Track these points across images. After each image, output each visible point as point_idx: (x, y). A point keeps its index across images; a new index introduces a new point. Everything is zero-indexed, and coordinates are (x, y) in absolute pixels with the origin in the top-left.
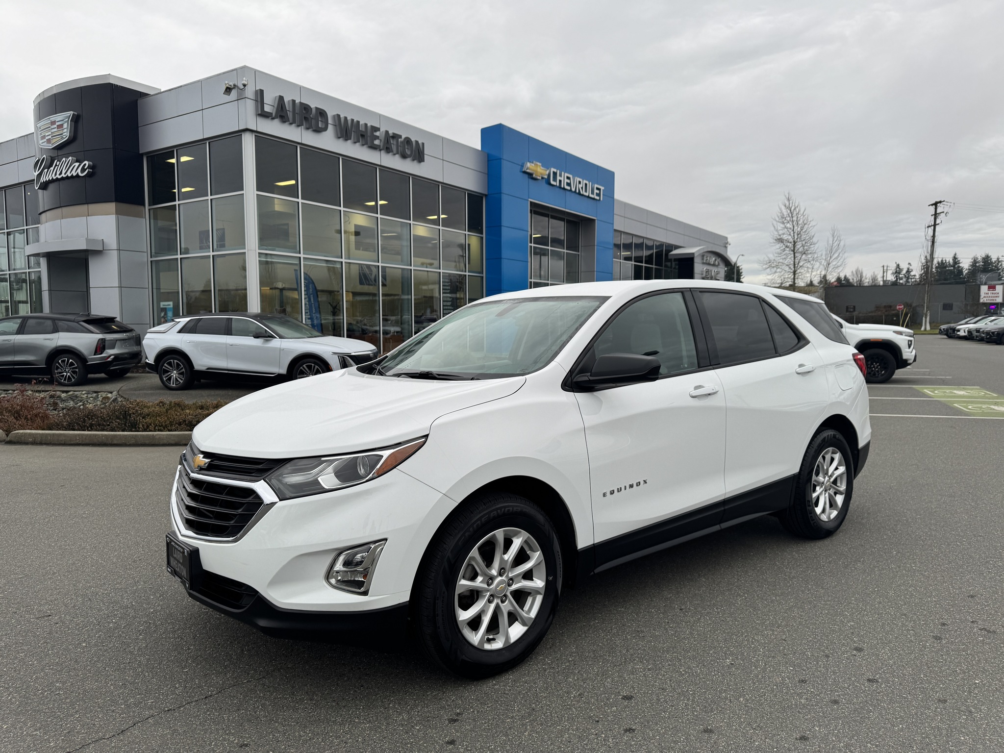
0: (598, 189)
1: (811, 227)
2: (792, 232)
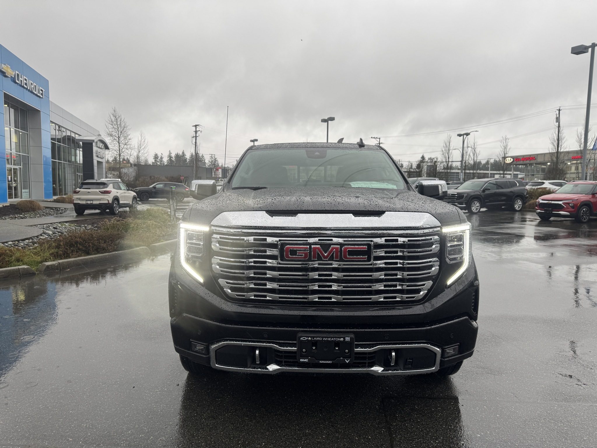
0: (41, 90)
1: (129, 129)
2: (117, 131)
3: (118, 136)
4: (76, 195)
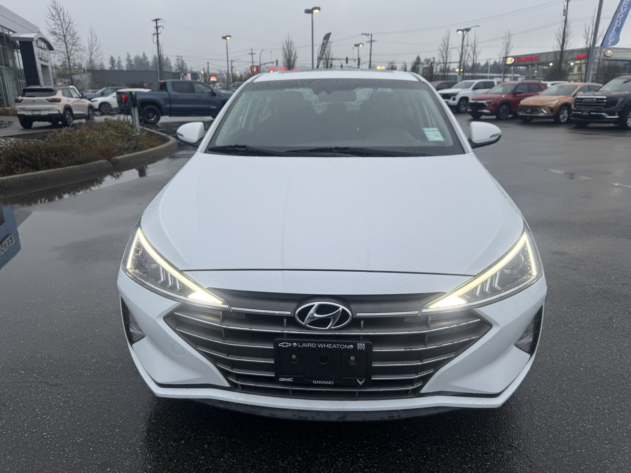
1: (75, 25)
2: (61, 28)
3: (62, 34)
4: (19, 105)
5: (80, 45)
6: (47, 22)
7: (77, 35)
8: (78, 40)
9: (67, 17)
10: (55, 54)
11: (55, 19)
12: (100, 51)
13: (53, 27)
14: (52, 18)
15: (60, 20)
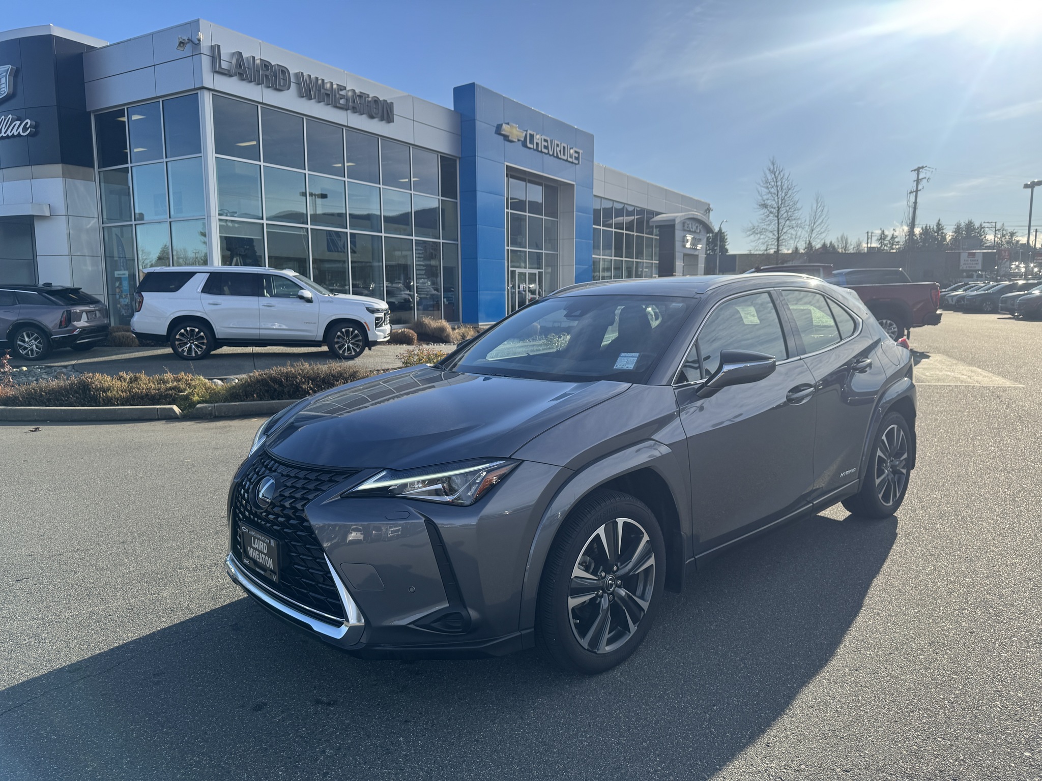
0: (576, 152)
1: (795, 192)
2: (776, 198)
3: (776, 207)
5: (799, 219)
6: (759, 192)
7: (795, 206)
8: (795, 212)
9: (786, 182)
10: (761, 235)
11: (769, 187)
12: (826, 226)
13: (765, 197)
14: (765, 185)
15: (777, 186)
